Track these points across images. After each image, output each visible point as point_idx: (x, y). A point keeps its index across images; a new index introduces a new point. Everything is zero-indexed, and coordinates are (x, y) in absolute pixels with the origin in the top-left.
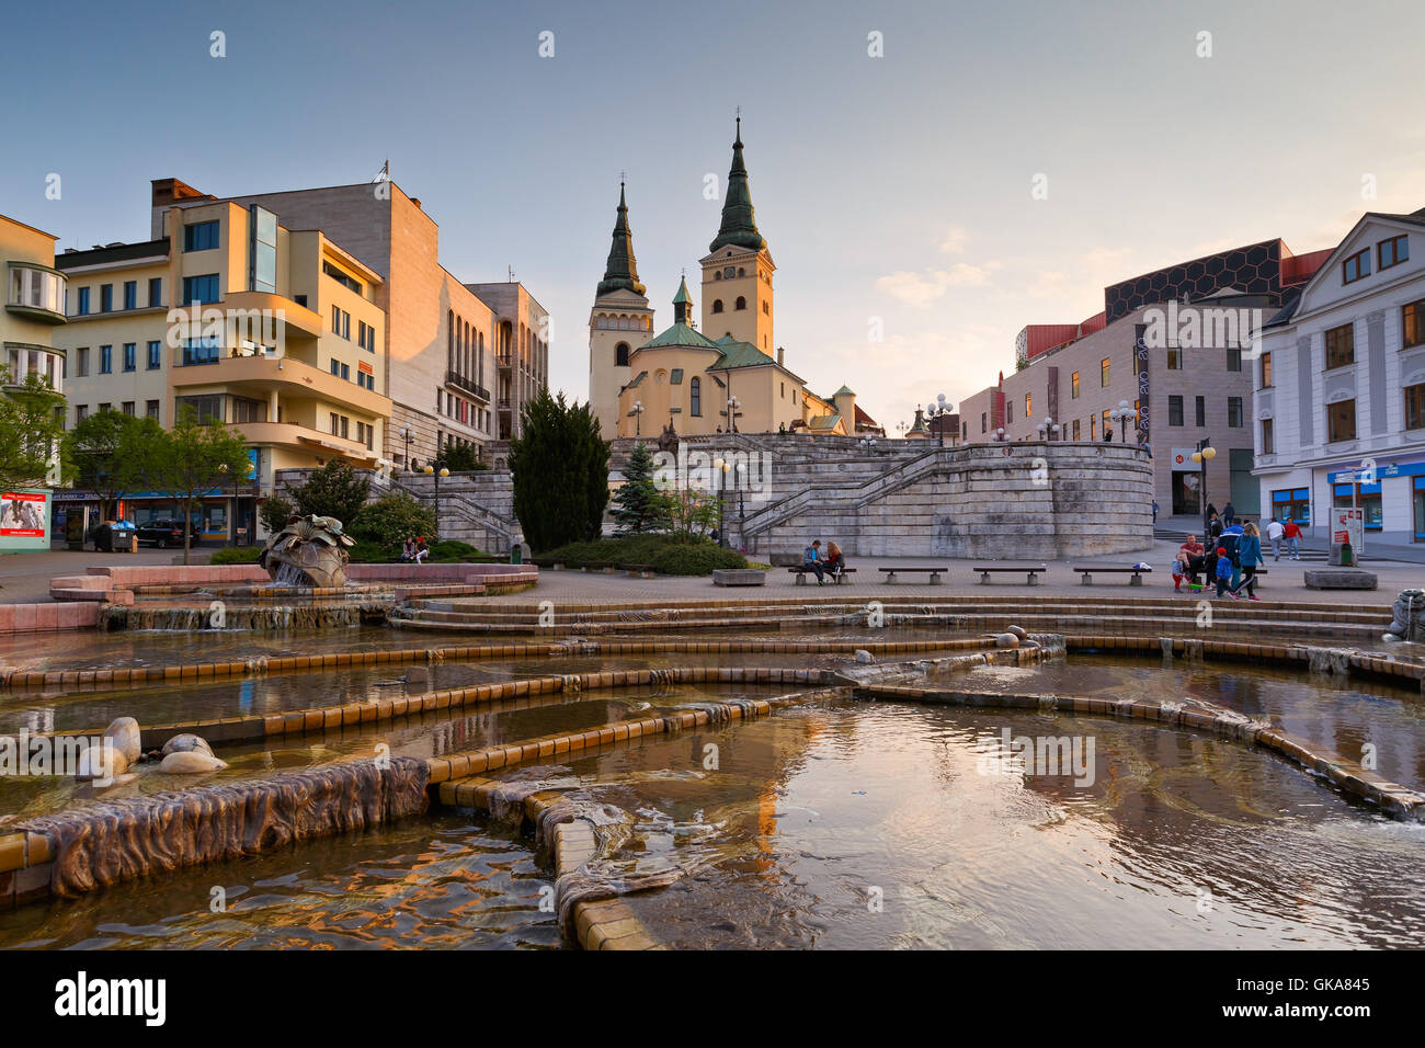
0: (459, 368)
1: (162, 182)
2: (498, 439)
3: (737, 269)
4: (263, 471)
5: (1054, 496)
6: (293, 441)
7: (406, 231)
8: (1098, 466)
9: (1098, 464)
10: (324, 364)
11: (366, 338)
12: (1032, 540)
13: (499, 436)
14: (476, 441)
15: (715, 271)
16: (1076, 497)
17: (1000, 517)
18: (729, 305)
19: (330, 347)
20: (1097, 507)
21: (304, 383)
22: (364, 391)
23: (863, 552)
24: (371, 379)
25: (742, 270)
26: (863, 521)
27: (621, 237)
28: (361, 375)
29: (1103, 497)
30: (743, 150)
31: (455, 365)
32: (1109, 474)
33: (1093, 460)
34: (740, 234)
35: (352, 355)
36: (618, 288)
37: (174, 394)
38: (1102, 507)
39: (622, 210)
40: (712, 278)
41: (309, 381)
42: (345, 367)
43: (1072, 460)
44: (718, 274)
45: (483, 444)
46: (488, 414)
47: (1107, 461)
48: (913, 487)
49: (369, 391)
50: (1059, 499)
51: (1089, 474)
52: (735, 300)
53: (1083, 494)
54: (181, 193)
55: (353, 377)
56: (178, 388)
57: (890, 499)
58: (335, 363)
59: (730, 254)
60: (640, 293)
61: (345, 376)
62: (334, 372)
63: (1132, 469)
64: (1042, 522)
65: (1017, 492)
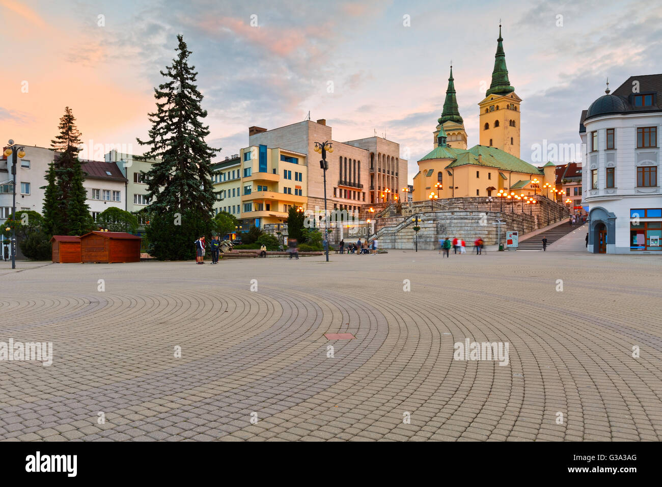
0: (345, 178)
1: (251, 128)
2: (370, 203)
3: (495, 106)
4: (261, 225)
5: (437, 229)
6: (268, 216)
7: (315, 135)
8: (451, 219)
9: (452, 218)
10: (281, 190)
11: (299, 177)
12: (429, 243)
13: (370, 202)
14: (356, 205)
15: (485, 109)
16: (444, 229)
17: (421, 236)
18: (492, 125)
19: (283, 183)
20: (450, 232)
21: (271, 198)
22: (298, 197)
23: (396, 248)
24: (301, 191)
25: (498, 107)
26: (397, 237)
27: (450, 94)
28: (296, 190)
29: (453, 229)
30: (503, 42)
31: (343, 177)
32: (456, 221)
33: (451, 217)
34: (497, 88)
35: (292, 184)
36: (447, 121)
37: (242, 203)
38: (452, 232)
39: (451, 80)
40: (484, 112)
41: (273, 197)
42: (290, 189)
43: (444, 217)
44: (487, 109)
45: (360, 206)
46: (364, 193)
47: (455, 217)
48: (409, 226)
49: (300, 196)
50: (439, 230)
51: (448, 221)
52: (494, 122)
53: (446, 228)
54: (257, 130)
55: (293, 192)
56: (243, 201)
57: (403, 230)
58: (285, 188)
59: (492, 99)
60: (460, 121)
61: (290, 193)
62: (285, 192)
63: (466, 219)
64: (431, 238)
65: (426, 228)
